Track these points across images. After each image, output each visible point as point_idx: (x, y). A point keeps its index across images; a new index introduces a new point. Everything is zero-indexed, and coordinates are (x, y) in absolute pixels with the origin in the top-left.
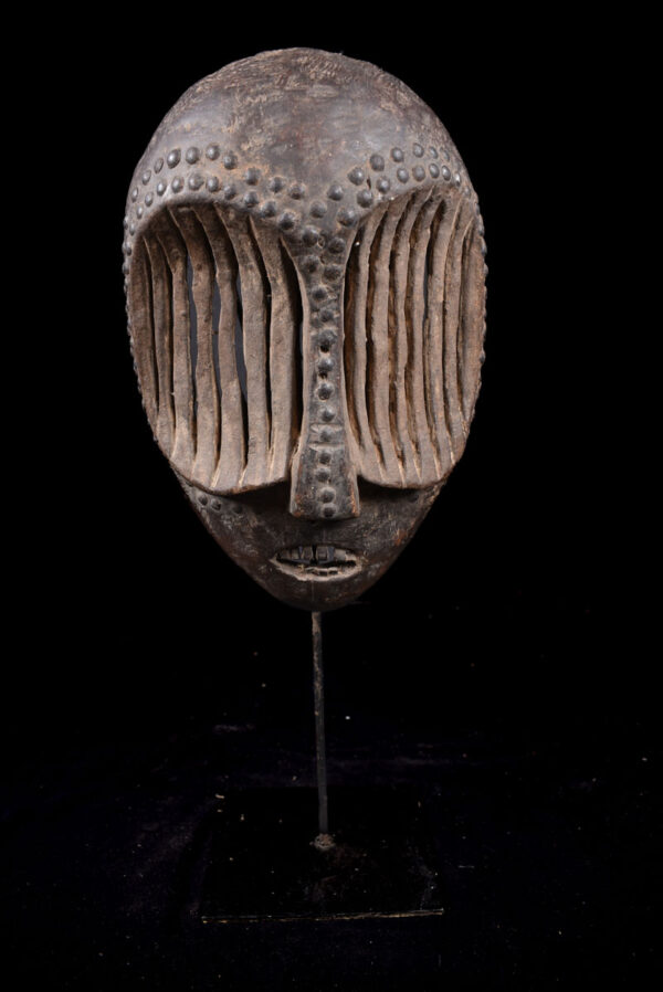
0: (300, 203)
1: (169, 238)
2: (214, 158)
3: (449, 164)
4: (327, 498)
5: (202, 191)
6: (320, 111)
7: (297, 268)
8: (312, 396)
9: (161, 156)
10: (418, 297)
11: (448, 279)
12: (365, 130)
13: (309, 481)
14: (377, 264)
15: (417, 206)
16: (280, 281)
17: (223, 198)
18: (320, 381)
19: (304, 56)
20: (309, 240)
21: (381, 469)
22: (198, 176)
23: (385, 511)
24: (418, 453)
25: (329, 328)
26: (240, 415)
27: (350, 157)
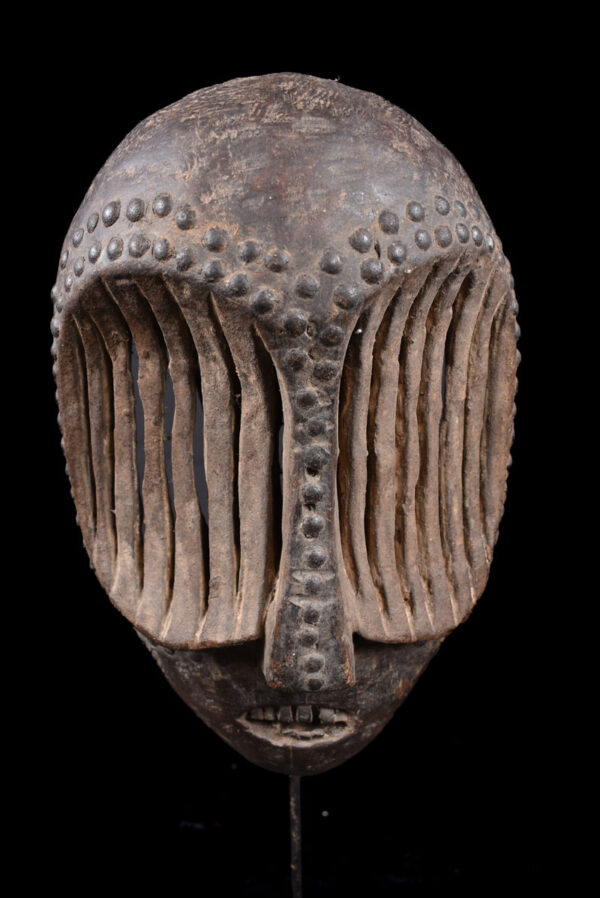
0: (282, 277)
1: (105, 317)
2: (164, 214)
3: (479, 224)
4: (313, 667)
5: (147, 258)
6: (310, 151)
7: (275, 364)
8: (295, 534)
9: (96, 210)
10: (435, 395)
11: (472, 370)
12: (372, 177)
13: (289, 645)
14: (383, 355)
15: (440, 279)
16: (253, 378)
17: (175, 269)
18: (306, 514)
19: (289, 81)
20: (292, 329)
21: (383, 620)
22: (142, 238)
23: (385, 661)
24: (431, 593)
25: (320, 444)
26: (199, 546)
27: (352, 215)
